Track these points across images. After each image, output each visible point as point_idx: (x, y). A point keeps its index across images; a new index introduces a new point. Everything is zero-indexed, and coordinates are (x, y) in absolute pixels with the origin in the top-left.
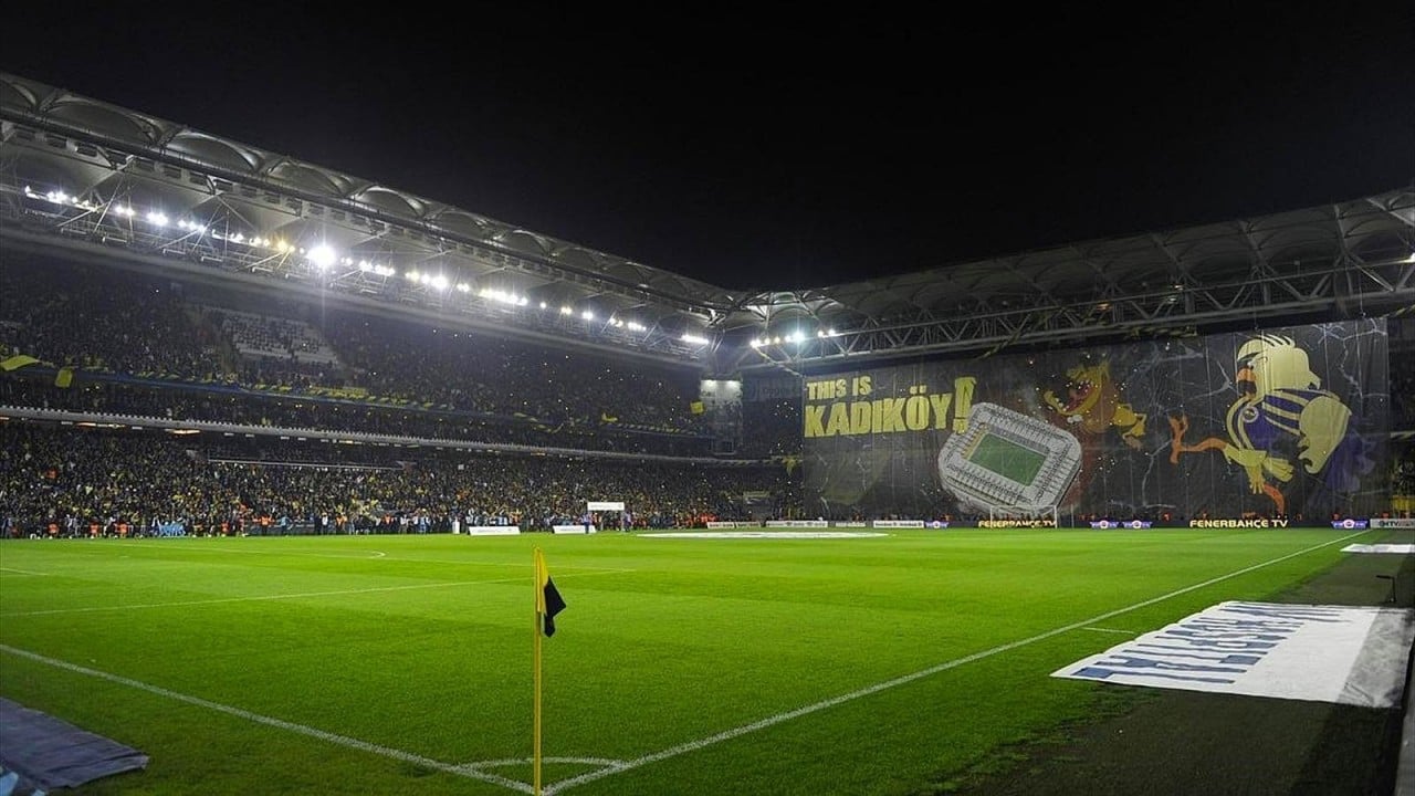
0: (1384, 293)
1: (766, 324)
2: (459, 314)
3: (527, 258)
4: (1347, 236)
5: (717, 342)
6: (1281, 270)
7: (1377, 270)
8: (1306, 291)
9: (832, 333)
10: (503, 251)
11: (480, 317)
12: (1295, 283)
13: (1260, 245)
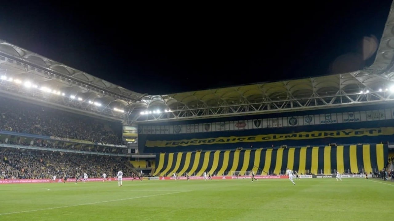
0: (351, 103)
1: (148, 106)
2: (32, 96)
3: (63, 76)
4: (341, 85)
5: (130, 112)
6: (320, 95)
7: (349, 96)
8: (328, 101)
9: (170, 111)
10: (53, 72)
11: (39, 98)
12: (325, 99)
13: (315, 86)
